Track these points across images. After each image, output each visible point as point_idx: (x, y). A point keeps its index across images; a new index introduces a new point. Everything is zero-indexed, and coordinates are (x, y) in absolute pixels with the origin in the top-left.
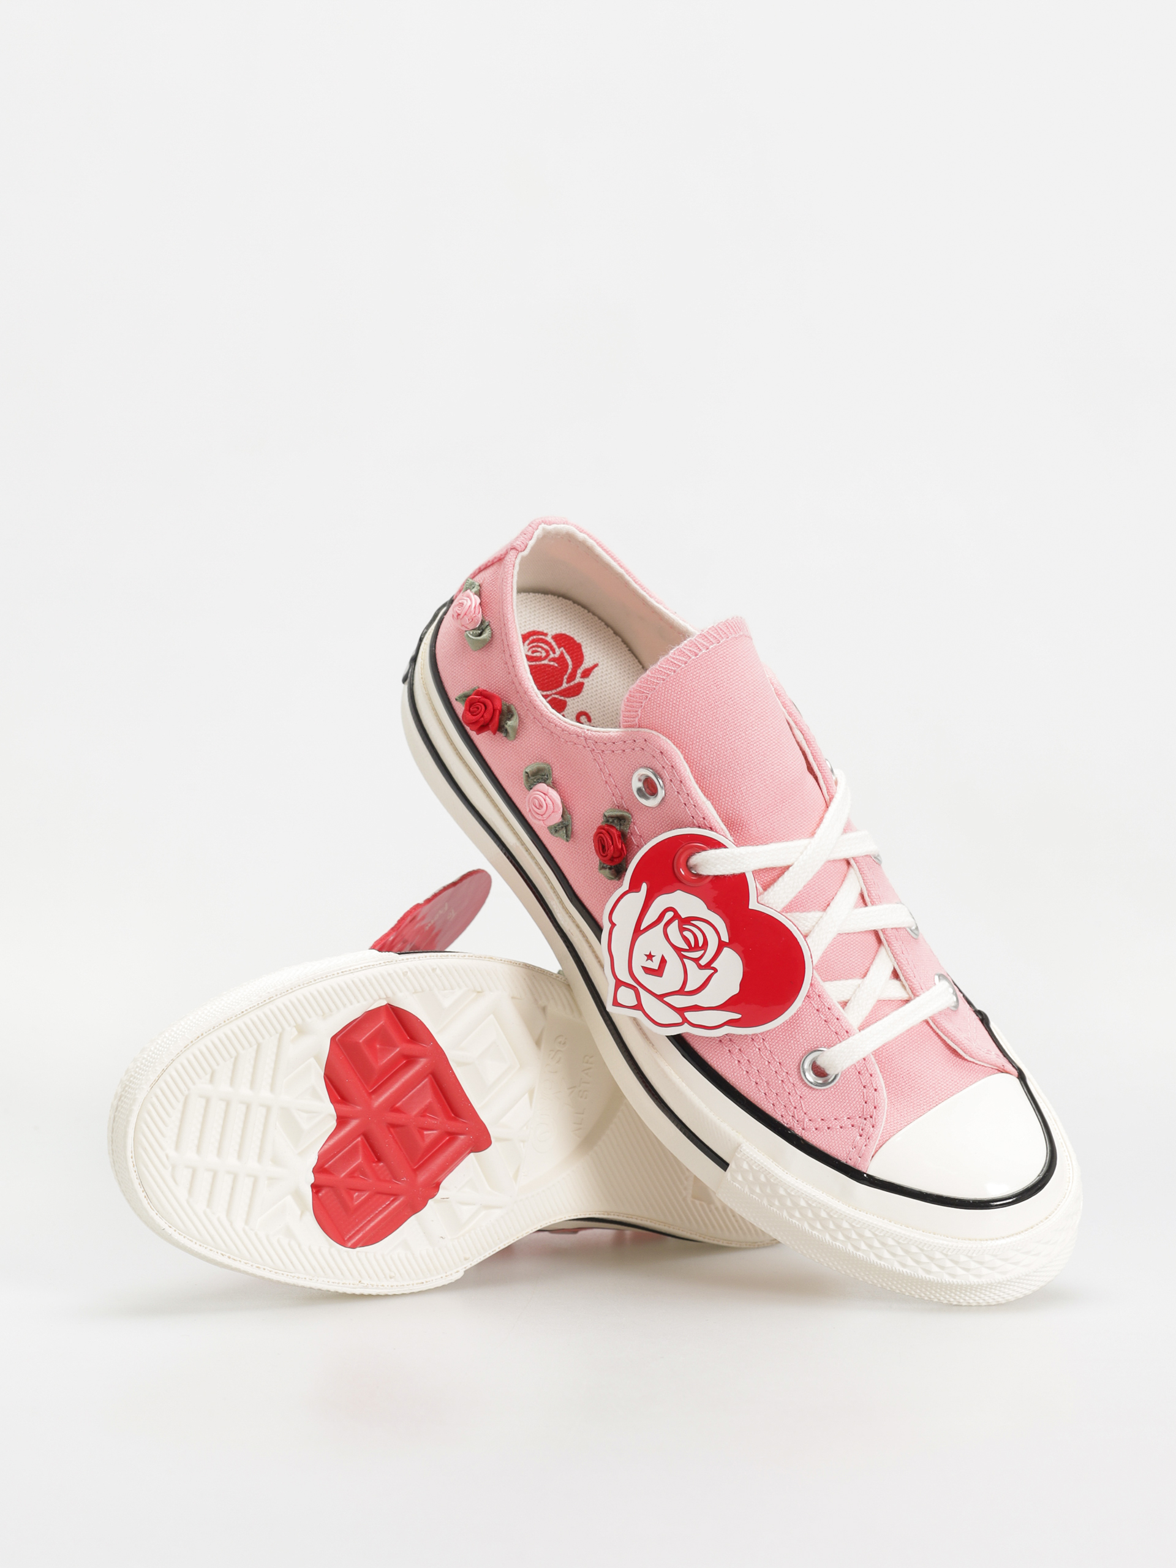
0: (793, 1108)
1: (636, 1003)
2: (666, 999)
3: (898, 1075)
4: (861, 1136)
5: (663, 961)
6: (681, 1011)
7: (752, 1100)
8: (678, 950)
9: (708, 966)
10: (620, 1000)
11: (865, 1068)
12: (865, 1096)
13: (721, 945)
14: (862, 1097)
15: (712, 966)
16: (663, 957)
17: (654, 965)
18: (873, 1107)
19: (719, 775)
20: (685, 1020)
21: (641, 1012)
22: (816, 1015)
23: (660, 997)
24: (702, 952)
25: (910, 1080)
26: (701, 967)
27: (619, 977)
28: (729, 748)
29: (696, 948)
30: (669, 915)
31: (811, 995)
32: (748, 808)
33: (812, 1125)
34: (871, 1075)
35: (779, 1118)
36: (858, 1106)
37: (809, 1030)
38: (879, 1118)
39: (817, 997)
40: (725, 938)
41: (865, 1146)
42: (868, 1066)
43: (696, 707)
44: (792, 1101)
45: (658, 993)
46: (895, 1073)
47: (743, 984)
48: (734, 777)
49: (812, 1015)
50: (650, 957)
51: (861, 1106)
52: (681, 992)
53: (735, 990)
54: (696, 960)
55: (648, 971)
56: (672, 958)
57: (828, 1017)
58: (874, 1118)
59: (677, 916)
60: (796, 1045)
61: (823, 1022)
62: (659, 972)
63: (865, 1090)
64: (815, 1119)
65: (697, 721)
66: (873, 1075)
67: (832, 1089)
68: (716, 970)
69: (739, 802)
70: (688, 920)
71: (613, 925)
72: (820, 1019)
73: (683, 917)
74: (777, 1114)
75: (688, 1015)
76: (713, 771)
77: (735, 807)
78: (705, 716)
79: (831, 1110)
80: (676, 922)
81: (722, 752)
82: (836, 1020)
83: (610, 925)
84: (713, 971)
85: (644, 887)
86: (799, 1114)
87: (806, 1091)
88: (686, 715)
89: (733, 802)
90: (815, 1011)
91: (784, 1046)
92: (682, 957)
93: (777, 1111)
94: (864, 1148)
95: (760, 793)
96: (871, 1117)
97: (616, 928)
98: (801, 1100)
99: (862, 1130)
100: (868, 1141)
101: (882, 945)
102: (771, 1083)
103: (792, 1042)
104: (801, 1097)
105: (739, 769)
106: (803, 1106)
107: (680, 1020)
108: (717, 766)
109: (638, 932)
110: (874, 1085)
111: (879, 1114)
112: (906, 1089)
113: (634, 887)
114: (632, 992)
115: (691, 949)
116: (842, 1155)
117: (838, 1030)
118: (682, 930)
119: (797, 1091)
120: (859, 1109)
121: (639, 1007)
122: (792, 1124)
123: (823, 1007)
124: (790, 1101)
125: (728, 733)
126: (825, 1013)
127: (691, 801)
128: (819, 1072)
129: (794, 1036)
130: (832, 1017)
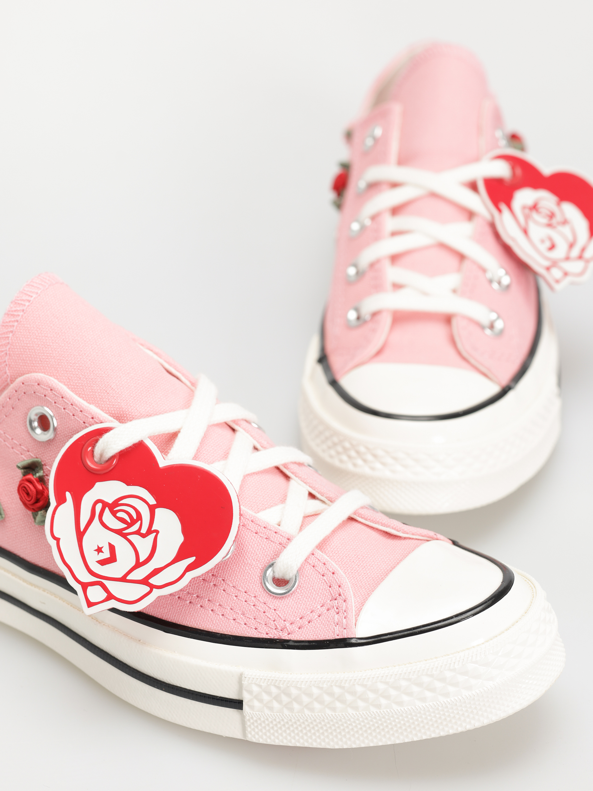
0: (272, 622)
1: (106, 594)
2: (128, 578)
3: (348, 561)
4: (338, 613)
5: (112, 548)
6: (145, 581)
7: (237, 635)
8: (119, 532)
9: (150, 531)
10: (92, 600)
11: (317, 560)
12: (328, 582)
13: (152, 509)
14: (325, 584)
15: (152, 529)
16: (110, 544)
17: (106, 554)
18: (338, 587)
19: (89, 385)
20: (152, 587)
21: (113, 600)
22: (256, 537)
23: (123, 579)
24: (139, 523)
25: (361, 562)
26: (144, 536)
27: (82, 581)
28: (88, 360)
29: (133, 522)
30: (99, 507)
31: (246, 523)
32: (124, 399)
33: (295, 627)
34: (325, 564)
35: (265, 636)
36: (325, 592)
37: (256, 551)
38: (346, 591)
39: (251, 522)
40: (152, 501)
41: (345, 618)
42: (318, 557)
43: (47, 341)
44: (269, 616)
45: (120, 576)
46: (345, 561)
47: (184, 531)
48: (102, 380)
49: (253, 538)
50: (99, 550)
51: (328, 591)
52: (138, 564)
53: (180, 539)
54: (138, 532)
55: (103, 562)
56: (119, 542)
57: (267, 534)
58: (342, 594)
59: (105, 505)
60: (252, 569)
61: (265, 540)
62: (112, 559)
63: (325, 578)
64: (295, 620)
65: (52, 351)
66: (326, 563)
67: (298, 590)
68: (157, 532)
69: (115, 398)
70: (116, 503)
71: (58, 540)
72: (261, 538)
73: (110, 502)
74: (262, 634)
75: (152, 581)
76: (83, 384)
77: (114, 403)
78: (57, 344)
79: (304, 607)
80: (107, 509)
81: (83, 365)
82: (275, 534)
83: (55, 541)
84: (155, 534)
85: (68, 495)
86: (280, 623)
87: (277, 602)
88: (42, 351)
89: (110, 400)
90: (254, 534)
91: (242, 576)
92: (125, 536)
93: (261, 631)
94: (344, 620)
95: (129, 384)
96: (340, 595)
97: (61, 541)
98: (276, 611)
99: (337, 609)
100: (345, 613)
101: (290, 479)
102: (246, 612)
103: (247, 568)
104: (275, 610)
105: (103, 373)
106: (280, 615)
107: (148, 589)
108: (84, 379)
109: (80, 535)
110: (331, 570)
111: (345, 589)
112: (361, 569)
113: (61, 500)
114: (98, 587)
115: (130, 525)
116: (330, 635)
117: (280, 541)
118: (114, 513)
119: (270, 606)
120: (327, 594)
121: (110, 597)
122: (278, 634)
123: (259, 528)
124: (268, 617)
125: (81, 349)
126: (263, 532)
127: (77, 408)
128: (280, 582)
129: (247, 563)
130: (270, 533)
